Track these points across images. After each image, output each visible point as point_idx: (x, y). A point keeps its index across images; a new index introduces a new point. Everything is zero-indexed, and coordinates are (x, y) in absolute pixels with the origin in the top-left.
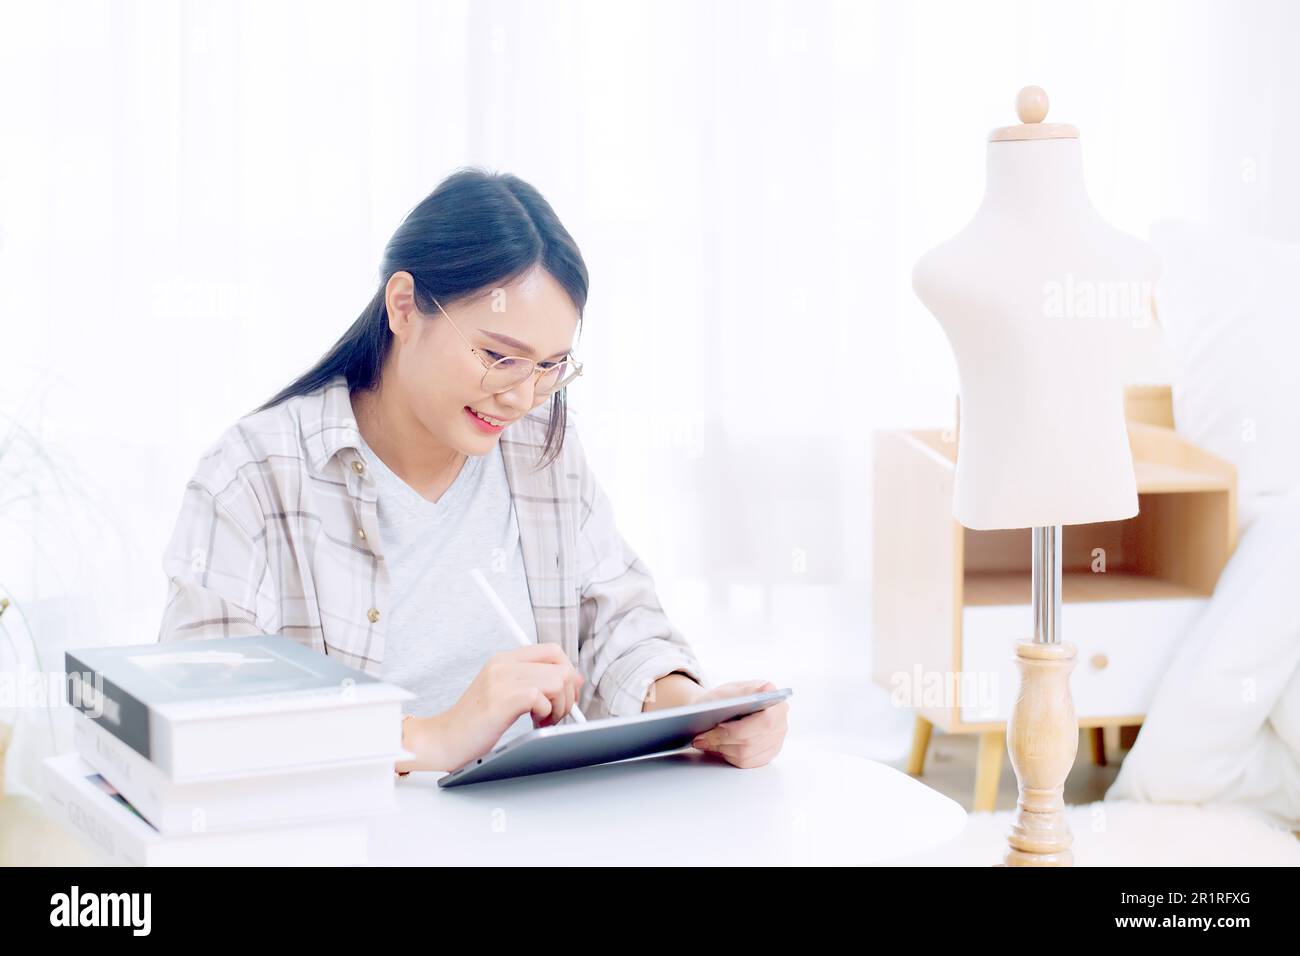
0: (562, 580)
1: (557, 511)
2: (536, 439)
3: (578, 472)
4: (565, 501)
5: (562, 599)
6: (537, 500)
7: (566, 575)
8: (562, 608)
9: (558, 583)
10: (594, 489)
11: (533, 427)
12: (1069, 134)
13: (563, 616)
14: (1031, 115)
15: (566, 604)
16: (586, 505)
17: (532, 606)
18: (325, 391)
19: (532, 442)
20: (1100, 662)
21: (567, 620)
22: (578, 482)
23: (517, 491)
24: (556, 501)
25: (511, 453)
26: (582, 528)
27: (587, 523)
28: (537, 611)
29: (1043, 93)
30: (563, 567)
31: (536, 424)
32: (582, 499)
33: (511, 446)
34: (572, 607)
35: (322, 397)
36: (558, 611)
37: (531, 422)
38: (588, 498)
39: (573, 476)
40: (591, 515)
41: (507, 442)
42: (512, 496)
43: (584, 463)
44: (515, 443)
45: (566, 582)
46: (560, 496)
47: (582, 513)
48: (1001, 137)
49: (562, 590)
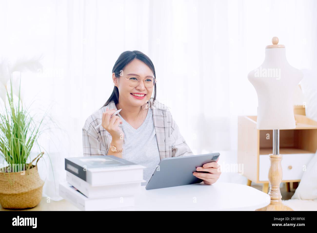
0: (165, 145)
1: (165, 130)
2: (160, 114)
3: (170, 121)
4: (167, 128)
5: (166, 149)
6: (160, 128)
7: (166, 144)
8: (166, 151)
9: (165, 146)
10: (175, 125)
11: (160, 112)
12: (283, 47)
13: (166, 153)
14: (275, 43)
15: (167, 150)
16: (173, 128)
17: (159, 151)
18: (110, 104)
19: (160, 115)
20: (290, 168)
21: (167, 154)
22: (170, 123)
23: (155, 125)
24: (164, 128)
25: (155, 117)
26: (171, 134)
27: (173, 132)
28: (160, 152)
29: (277, 38)
30: (166, 142)
31: (161, 111)
32: (171, 127)
33: (155, 116)
34: (168, 151)
35: (109, 105)
36: (165, 152)
37: (160, 111)
38: (173, 127)
39: (169, 122)
40: (174, 130)
41: (154, 115)
42: (154, 126)
43: (172, 119)
44: (156, 115)
45: (166, 146)
46: (165, 127)
47: (171, 131)
48: (269, 47)
49: (165, 147)
